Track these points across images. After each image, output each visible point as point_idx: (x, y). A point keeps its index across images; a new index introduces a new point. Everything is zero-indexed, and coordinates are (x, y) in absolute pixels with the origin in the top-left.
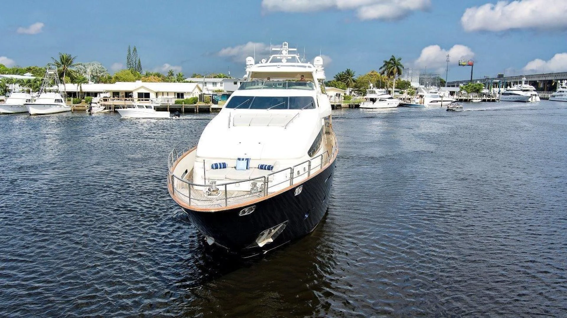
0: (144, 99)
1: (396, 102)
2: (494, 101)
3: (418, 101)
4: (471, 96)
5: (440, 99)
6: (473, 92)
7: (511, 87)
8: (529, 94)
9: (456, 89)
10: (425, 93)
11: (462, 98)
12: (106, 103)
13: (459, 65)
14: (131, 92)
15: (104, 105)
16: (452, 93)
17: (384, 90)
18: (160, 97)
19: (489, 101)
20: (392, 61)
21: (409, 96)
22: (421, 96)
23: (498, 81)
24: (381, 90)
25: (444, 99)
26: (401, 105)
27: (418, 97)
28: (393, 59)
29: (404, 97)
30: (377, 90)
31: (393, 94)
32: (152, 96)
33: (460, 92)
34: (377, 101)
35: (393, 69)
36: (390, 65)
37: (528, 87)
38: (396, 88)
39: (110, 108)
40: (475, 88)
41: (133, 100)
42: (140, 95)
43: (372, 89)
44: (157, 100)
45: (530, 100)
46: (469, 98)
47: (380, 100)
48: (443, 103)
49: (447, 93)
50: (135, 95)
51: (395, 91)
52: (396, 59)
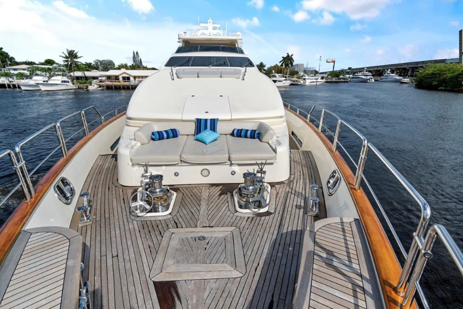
0: (127, 81)
1: (288, 83)
2: (347, 82)
3: (302, 82)
4: (334, 79)
5: (315, 81)
6: (334, 77)
7: (357, 74)
8: (368, 77)
9: (326, 75)
10: (307, 77)
11: (328, 80)
12: (101, 84)
13: (327, 62)
14: (118, 76)
15: (99, 85)
16: (322, 78)
17: (281, 75)
18: (137, 79)
19: (344, 82)
20: (288, 58)
21: (297, 79)
22: (305, 79)
23: (349, 71)
24: (279, 75)
25: (318, 80)
26: (291, 84)
27: (302, 79)
28: (288, 56)
29: (294, 80)
30: (277, 75)
31: (288, 78)
32: (132, 79)
33: (327, 77)
34: (277, 82)
35: (288, 62)
36: (286, 59)
37: (367, 73)
38: (289, 75)
39: (103, 87)
40: (336, 74)
41: (119, 82)
42: (124, 78)
43: (274, 74)
44: (135, 82)
45: (368, 81)
46: (333, 80)
47: (279, 81)
48: (318, 83)
49: (320, 78)
50: (121, 79)
51: (289, 77)
52: (290, 55)
